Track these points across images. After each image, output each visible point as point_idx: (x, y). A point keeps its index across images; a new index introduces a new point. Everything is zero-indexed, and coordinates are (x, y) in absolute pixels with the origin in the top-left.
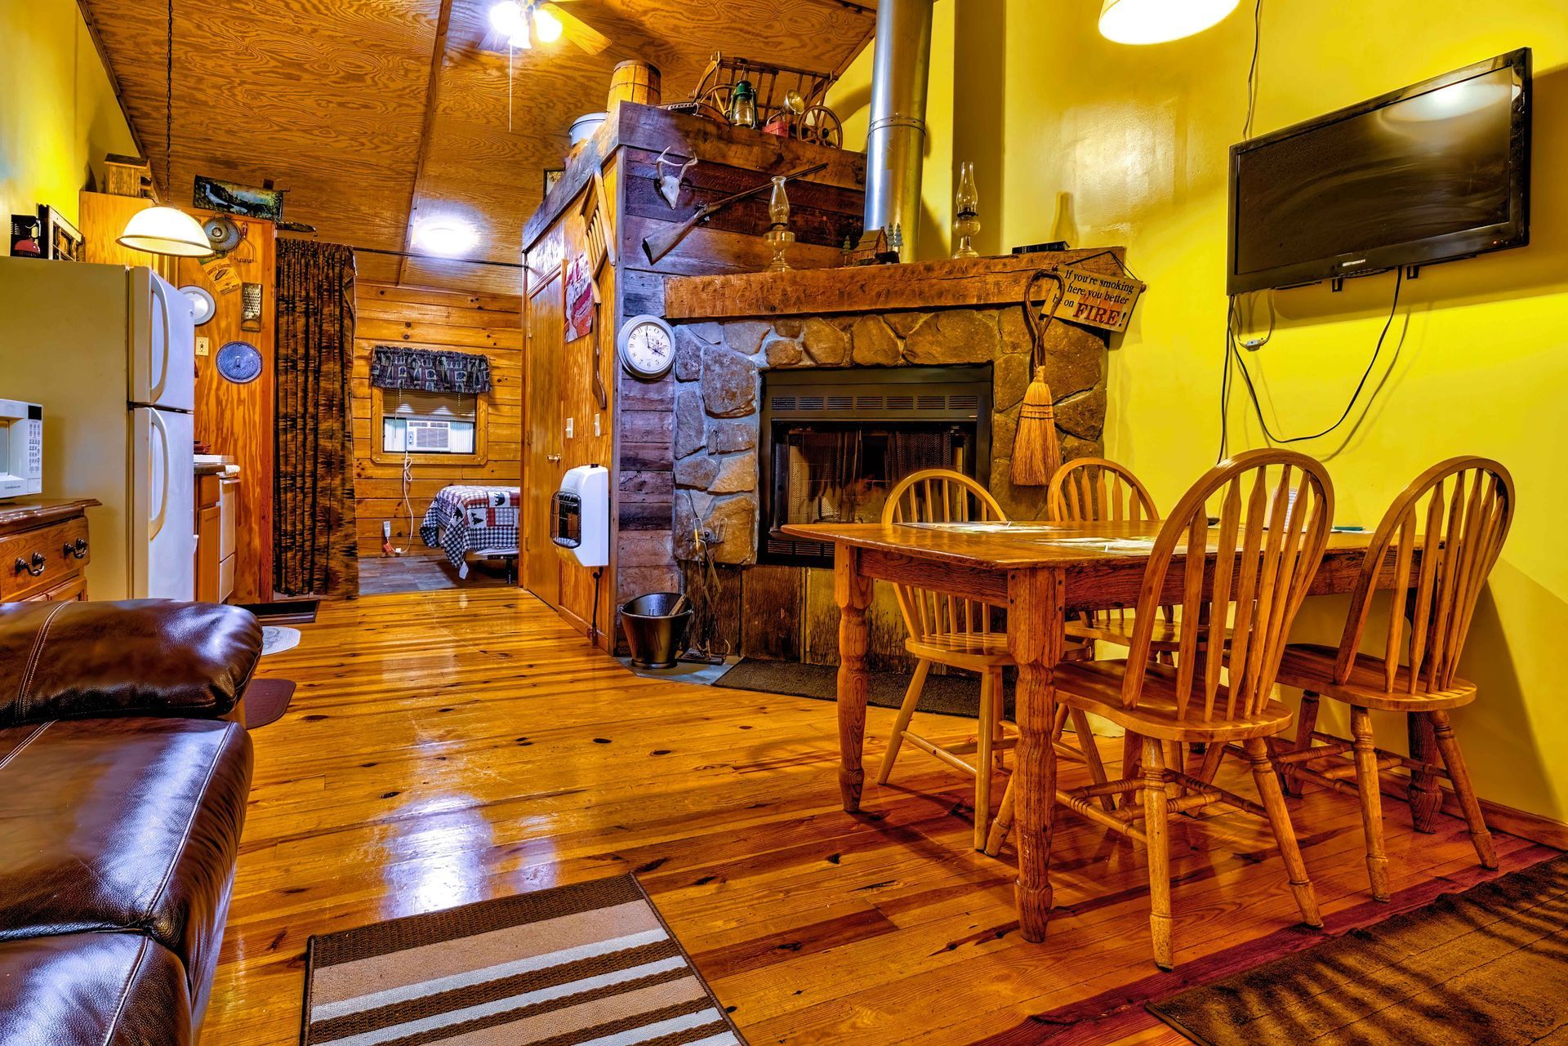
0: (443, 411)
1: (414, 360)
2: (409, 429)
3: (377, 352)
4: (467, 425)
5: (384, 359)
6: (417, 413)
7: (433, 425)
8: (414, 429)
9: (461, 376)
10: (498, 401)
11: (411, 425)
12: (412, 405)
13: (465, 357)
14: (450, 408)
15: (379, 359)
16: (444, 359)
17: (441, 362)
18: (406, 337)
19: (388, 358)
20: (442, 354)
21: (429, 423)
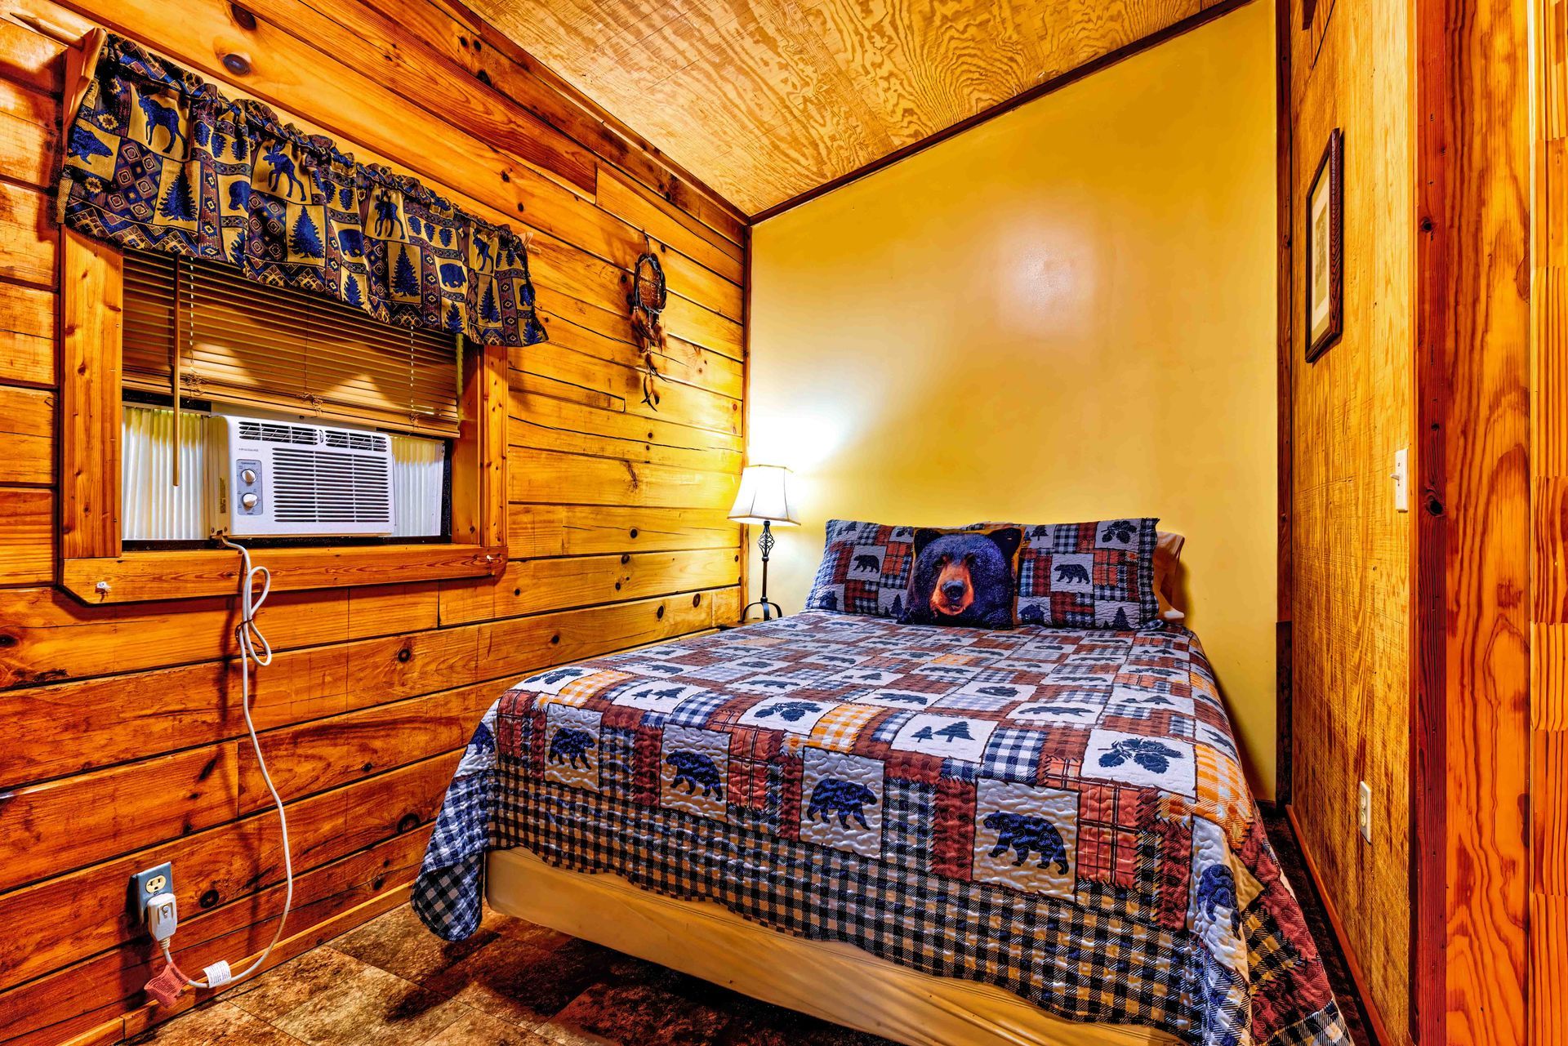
0: (361, 391)
1: (285, 167)
2: (240, 449)
3: (107, 70)
4: (427, 448)
5: (141, 117)
6: (263, 390)
7: (335, 439)
8: (264, 452)
9: (452, 274)
10: (529, 381)
11: (249, 432)
12: (244, 353)
13: (463, 219)
14: (384, 385)
15: (114, 105)
16: (398, 199)
17: (387, 211)
18: (236, 65)
19: (161, 117)
20: (391, 184)
21: (321, 430)
